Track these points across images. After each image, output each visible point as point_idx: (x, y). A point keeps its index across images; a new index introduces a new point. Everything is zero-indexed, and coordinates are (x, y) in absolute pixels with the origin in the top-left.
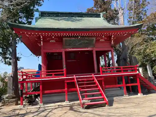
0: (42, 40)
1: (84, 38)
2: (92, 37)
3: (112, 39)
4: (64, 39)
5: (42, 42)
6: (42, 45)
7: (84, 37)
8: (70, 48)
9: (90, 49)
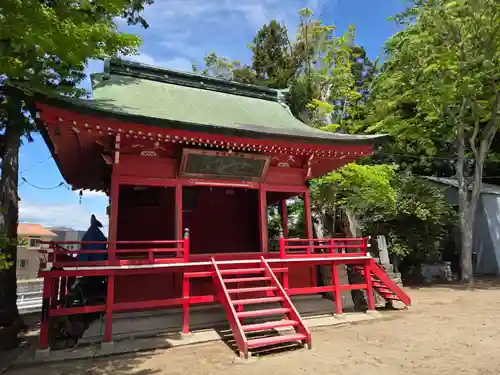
0: (117, 146)
1: (240, 154)
2: (262, 153)
3: (309, 163)
4: (186, 151)
5: (117, 154)
6: (117, 161)
7: (241, 150)
8: (200, 179)
9: (252, 187)
